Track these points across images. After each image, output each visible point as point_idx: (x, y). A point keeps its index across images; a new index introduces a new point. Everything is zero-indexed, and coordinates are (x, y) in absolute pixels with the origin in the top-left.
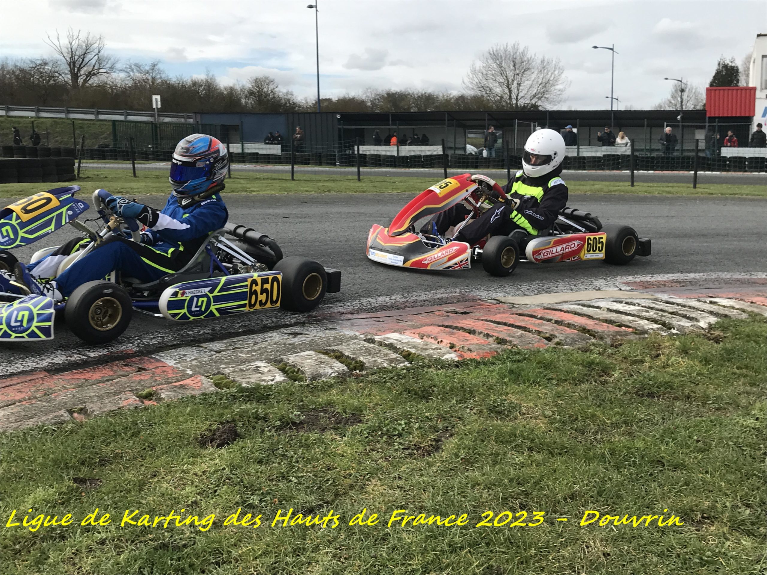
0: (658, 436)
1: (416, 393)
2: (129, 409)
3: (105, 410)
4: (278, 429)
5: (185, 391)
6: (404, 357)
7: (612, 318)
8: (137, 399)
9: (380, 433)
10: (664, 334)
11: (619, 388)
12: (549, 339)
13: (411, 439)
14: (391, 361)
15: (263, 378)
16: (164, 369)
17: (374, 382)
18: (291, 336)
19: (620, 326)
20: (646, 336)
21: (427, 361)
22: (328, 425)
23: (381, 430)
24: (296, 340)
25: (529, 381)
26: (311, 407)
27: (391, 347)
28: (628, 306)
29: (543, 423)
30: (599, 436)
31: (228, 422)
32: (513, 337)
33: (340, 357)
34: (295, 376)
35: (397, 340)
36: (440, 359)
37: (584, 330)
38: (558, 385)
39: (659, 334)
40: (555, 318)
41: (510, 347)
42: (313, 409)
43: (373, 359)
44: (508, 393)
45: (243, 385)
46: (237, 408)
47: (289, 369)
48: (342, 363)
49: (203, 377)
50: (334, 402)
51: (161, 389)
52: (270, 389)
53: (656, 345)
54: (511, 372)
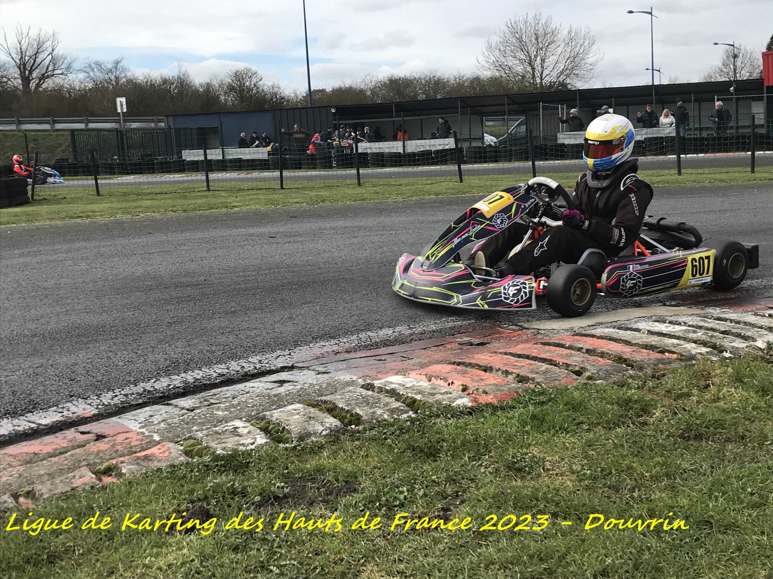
0: (705, 491)
1: (422, 451)
2: (84, 489)
3: (56, 492)
4: (259, 505)
5: (150, 463)
6: (408, 406)
7: (653, 343)
8: (93, 476)
9: (378, 504)
10: (714, 359)
11: (661, 431)
12: (578, 373)
13: (415, 509)
14: (392, 411)
15: (241, 442)
16: (127, 435)
17: (373, 439)
18: (276, 385)
19: (662, 352)
20: (694, 362)
21: (435, 409)
22: (316, 498)
23: (380, 500)
24: (282, 390)
25: (554, 427)
26: (297, 476)
27: (393, 393)
28: (672, 326)
29: (571, 480)
30: (636, 495)
31: (199, 500)
32: (537, 373)
33: (332, 410)
34: (280, 437)
35: (400, 384)
36: (450, 405)
37: (620, 359)
38: (589, 430)
39: (708, 359)
40: (587, 346)
41: (532, 386)
42: (299, 478)
43: (372, 411)
44: (530, 445)
45: (218, 452)
46: (211, 481)
47: (273, 428)
48: (335, 417)
49: (172, 445)
50: (325, 468)
51: (122, 462)
52: (250, 455)
53: (705, 373)
54: (534, 417)
